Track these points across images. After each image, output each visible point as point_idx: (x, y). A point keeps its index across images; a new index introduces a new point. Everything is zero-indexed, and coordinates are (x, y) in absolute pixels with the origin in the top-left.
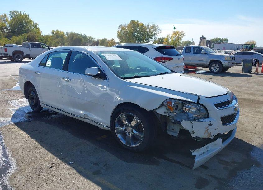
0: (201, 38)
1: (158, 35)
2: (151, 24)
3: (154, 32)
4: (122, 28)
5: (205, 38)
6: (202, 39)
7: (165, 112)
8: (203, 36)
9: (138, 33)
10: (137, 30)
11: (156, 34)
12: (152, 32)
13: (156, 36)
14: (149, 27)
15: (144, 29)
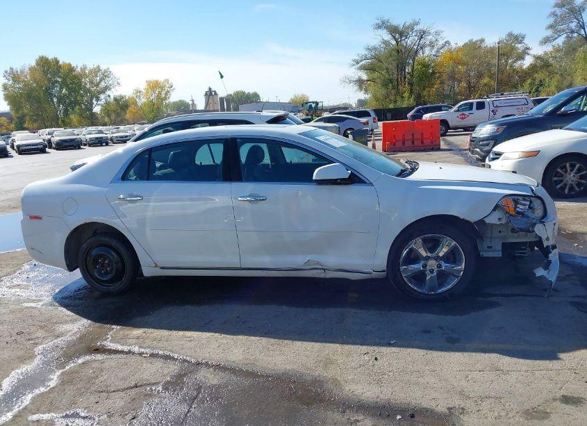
0: (206, 94)
1: (113, 90)
2: (91, 65)
3: (103, 84)
4: (14, 76)
5: (216, 94)
6: (210, 94)
7: (500, 219)
8: (210, 89)
9: (61, 88)
10: (57, 81)
11: (107, 88)
12: (97, 85)
13: (108, 93)
14: (87, 71)
15: (75, 77)
